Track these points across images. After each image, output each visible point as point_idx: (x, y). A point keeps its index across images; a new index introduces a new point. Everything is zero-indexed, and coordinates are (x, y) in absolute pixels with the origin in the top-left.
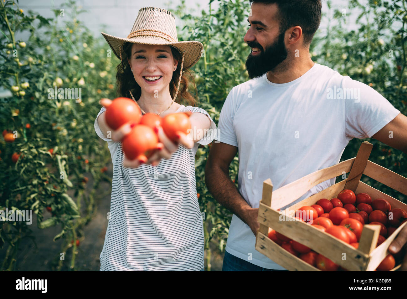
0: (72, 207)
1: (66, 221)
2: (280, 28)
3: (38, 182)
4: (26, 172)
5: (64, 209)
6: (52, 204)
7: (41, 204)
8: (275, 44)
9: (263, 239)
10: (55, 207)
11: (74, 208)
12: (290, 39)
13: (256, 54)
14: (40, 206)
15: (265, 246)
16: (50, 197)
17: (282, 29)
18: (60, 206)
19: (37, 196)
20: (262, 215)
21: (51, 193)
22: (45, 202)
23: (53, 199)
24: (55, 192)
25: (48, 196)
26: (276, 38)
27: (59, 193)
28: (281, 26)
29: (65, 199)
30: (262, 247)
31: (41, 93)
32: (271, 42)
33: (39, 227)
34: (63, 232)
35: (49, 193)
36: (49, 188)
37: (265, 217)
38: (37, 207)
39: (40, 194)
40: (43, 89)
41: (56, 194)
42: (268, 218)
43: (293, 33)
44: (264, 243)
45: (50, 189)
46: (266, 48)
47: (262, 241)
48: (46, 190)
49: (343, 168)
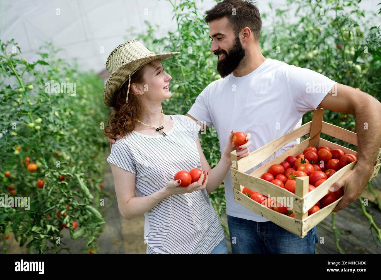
0: (97, 216)
1: (95, 228)
2: (234, 33)
3: (64, 200)
4: (53, 194)
5: (91, 219)
6: (80, 216)
7: (71, 218)
8: (234, 46)
9: (238, 193)
10: (82, 218)
11: (99, 216)
12: (244, 38)
13: (223, 58)
14: (70, 220)
15: (240, 198)
16: (76, 210)
17: (236, 33)
18: (86, 217)
19: (66, 212)
20: (234, 176)
21: (77, 207)
22: (73, 216)
23: (79, 212)
24: (80, 206)
25: (75, 210)
26: (234, 41)
27: (83, 206)
28: (234, 32)
29: (89, 210)
30: (238, 199)
31: (53, 125)
32: (231, 45)
33: (72, 238)
34: (94, 238)
35: (75, 207)
36: (74, 204)
37: (236, 177)
38: (68, 221)
39: (68, 210)
40: (54, 122)
41: (81, 207)
42: (238, 178)
43: (244, 33)
44: (239, 196)
45: (76, 204)
46: (229, 51)
47: (238, 194)
48: (72, 206)
49: (303, 130)
